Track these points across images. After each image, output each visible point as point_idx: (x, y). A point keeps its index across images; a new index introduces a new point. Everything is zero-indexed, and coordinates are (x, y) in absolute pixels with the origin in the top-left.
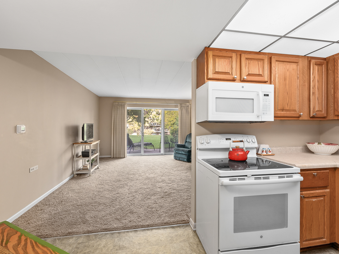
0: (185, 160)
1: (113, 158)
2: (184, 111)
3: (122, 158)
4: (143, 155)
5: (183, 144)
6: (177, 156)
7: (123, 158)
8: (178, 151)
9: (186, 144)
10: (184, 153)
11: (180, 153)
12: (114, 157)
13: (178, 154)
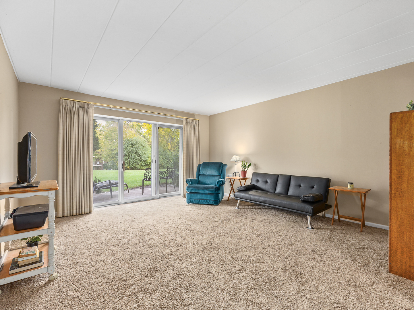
0: (211, 202)
1: (63, 216)
2: (191, 129)
3: (84, 214)
4: (123, 202)
5: (195, 179)
6: (194, 198)
7: (88, 213)
8: (195, 190)
9: (201, 179)
10: (208, 192)
11: (199, 193)
12: (66, 215)
13: (196, 195)
